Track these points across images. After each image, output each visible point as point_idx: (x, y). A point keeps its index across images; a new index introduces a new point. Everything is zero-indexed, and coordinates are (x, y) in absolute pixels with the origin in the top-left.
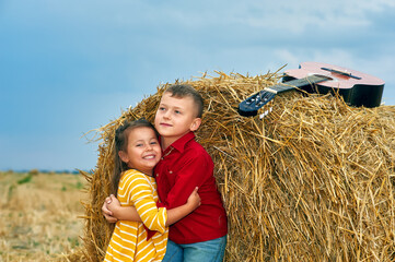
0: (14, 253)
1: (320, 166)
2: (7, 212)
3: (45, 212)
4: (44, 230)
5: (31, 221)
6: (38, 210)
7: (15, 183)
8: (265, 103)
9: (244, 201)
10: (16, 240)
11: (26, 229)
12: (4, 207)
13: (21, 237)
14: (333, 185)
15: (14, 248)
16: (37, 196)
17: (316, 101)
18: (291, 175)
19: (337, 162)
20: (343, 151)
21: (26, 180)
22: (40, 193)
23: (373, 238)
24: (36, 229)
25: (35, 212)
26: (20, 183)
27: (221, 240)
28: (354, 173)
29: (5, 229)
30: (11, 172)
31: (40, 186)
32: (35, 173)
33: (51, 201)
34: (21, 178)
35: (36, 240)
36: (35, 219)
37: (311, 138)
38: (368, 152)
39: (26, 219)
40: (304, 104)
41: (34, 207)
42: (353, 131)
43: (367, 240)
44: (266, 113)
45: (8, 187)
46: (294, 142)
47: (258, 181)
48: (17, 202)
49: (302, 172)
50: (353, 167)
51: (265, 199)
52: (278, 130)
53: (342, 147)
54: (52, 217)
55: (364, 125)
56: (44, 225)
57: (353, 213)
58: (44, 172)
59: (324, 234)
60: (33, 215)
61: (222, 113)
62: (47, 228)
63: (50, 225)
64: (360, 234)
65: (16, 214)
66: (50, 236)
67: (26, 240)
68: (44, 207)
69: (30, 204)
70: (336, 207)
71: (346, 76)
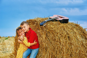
0: (3, 53)
1: (54, 35)
2: (2, 45)
3: (10, 45)
4: (9, 49)
5: (7, 47)
6: (9, 45)
7: (4, 39)
8: (45, 23)
9: (42, 41)
10: (3, 51)
11: (6, 49)
12: (1, 44)
13: (4, 50)
14: (57, 38)
15: (3, 52)
16: (9, 42)
17: (54, 23)
18: (50, 36)
19: (57, 34)
20: (59, 32)
21: (7, 39)
22: (9, 41)
23: (64, 47)
24: (8, 49)
25: (8, 45)
26: (6, 39)
27: (38, 48)
28: (60, 36)
29: (1, 49)
30: (4, 37)
31: (10, 40)
32: (9, 37)
33: (11, 43)
34: (6, 38)
35: (8, 51)
36: (8, 47)
37: (53, 30)
38: (63, 32)
39: (6, 47)
40: (52, 23)
41: (8, 44)
42: (61, 28)
43: (63, 48)
44: (45, 25)
45: (3, 40)
46: (50, 30)
47: (44, 37)
48: (4, 43)
49: (51, 36)
50: (61, 35)
51: (45, 41)
52: (47, 28)
53: (59, 31)
54: (11, 46)
55: (63, 27)
56: (9, 48)
57: (60, 43)
58: (11, 37)
59: (55, 47)
60: (7, 46)
61: (38, 25)
62: (10, 48)
63: (11, 48)
64: (61, 47)
65: (4, 46)
66: (10, 50)
67: (6, 51)
68: (10, 44)
69: (7, 44)
70: (57, 42)
71: (62, 17)
